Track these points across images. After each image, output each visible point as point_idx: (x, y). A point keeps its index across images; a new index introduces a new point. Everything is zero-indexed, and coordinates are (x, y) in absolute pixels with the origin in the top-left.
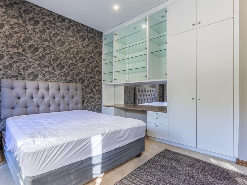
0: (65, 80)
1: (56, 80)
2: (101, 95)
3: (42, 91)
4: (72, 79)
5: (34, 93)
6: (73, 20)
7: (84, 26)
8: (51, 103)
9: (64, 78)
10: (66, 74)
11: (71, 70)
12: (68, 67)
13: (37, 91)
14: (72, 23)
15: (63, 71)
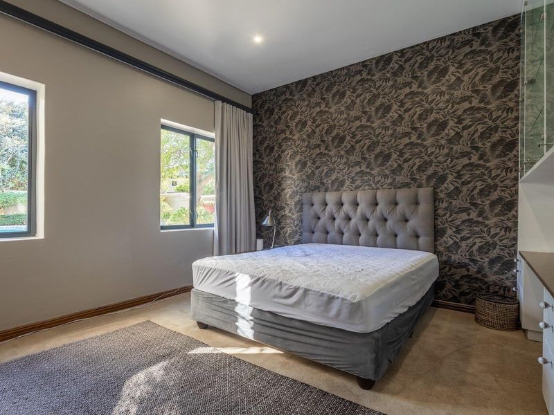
0: (391, 184)
1: (373, 185)
2: (516, 217)
3: (347, 207)
4: (409, 180)
5: (334, 211)
6: (409, 46)
7: (442, 39)
8: (360, 229)
9: (390, 180)
10: (393, 172)
11: (406, 161)
12: (398, 156)
13: (339, 209)
14: (408, 55)
15: (388, 165)
